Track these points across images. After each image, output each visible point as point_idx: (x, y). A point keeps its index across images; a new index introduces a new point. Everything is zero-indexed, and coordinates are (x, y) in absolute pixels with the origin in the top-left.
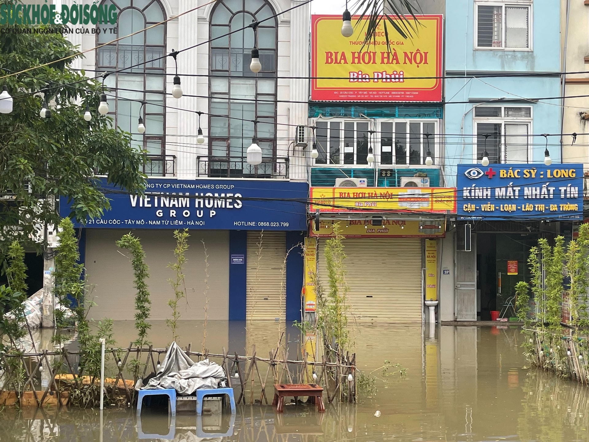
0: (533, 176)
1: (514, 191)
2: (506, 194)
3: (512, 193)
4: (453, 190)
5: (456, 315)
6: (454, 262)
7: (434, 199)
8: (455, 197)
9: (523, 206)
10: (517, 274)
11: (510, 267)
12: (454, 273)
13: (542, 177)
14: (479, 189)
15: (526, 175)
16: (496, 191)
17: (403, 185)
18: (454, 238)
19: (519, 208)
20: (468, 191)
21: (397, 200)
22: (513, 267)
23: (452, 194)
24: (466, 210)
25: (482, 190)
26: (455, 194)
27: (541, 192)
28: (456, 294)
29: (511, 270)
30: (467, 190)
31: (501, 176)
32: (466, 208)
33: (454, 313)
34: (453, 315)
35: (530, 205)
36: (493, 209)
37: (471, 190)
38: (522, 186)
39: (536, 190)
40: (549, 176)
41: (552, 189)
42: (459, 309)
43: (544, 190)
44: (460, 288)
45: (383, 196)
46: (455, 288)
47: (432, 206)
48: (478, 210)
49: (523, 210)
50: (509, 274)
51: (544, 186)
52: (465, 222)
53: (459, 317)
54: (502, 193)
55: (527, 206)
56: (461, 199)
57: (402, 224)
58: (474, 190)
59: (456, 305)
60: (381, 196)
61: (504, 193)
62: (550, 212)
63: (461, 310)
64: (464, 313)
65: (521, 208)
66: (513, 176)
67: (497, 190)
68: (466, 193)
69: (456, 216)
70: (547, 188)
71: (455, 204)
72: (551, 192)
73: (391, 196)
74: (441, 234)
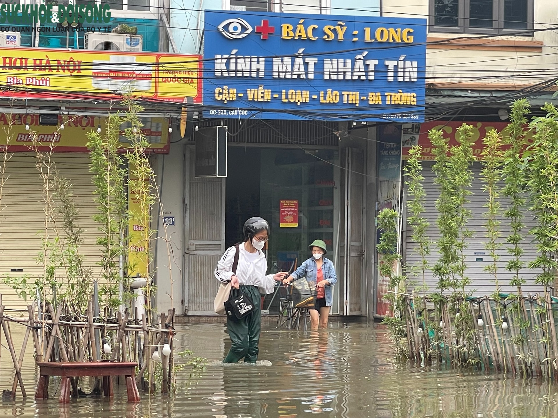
0: (341, 37)
1: (306, 64)
2: (292, 68)
3: (302, 67)
4: (197, 59)
5: (186, 304)
6: (184, 201)
7: (161, 75)
8: (200, 71)
9: (322, 94)
10: (296, 225)
11: (284, 212)
12: (184, 223)
13: (356, 39)
14: (244, 58)
15: (328, 36)
16: (274, 63)
17: (91, 46)
18: (184, 155)
19: (315, 97)
20: (225, 61)
21: (90, 73)
22: (291, 213)
23: (195, 65)
24: (219, 99)
25: (249, 60)
26: (200, 65)
27: (353, 67)
28: (187, 263)
29: (286, 218)
30: (222, 59)
31: (284, 36)
32: (220, 93)
33: (183, 301)
34: (180, 304)
35: (335, 92)
36: (268, 97)
37: (229, 59)
38: (321, 56)
39: (345, 65)
40: (367, 38)
41: (372, 63)
42: (191, 293)
43: (359, 64)
44: (195, 253)
45: (63, 66)
46: (186, 253)
47: (157, 87)
48: (242, 99)
49: (322, 100)
50: (282, 225)
51: (358, 57)
52: (216, 121)
53: (192, 307)
54: (284, 67)
55: (329, 93)
56: (210, 75)
57: (87, 124)
58: (234, 60)
59: (187, 284)
60: (58, 66)
61: (289, 67)
62: (368, 106)
63: (196, 295)
64: (201, 299)
65: (319, 97)
66: (304, 37)
67: (277, 61)
68: (220, 65)
69: (200, 109)
70: (364, 61)
71: (199, 84)
72: (372, 68)
73: (78, 66)
74: (162, 146)
